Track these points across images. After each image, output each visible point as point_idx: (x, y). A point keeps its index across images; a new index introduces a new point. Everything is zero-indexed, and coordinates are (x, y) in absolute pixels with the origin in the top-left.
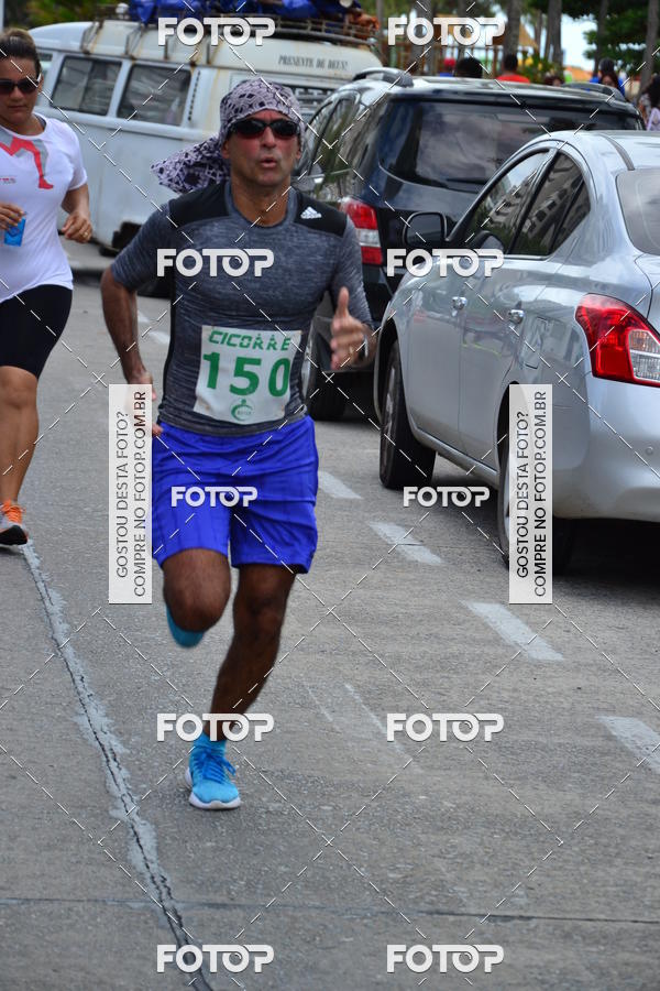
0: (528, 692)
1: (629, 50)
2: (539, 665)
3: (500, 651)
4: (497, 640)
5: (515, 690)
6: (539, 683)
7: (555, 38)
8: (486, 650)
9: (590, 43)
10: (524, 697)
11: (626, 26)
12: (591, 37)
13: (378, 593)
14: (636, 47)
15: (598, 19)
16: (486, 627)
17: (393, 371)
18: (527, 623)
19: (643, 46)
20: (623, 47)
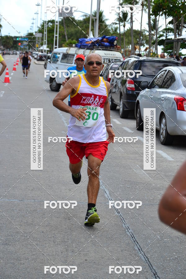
0: (169, 166)
1: (169, 52)
2: (170, 161)
3: (163, 159)
4: (162, 157)
5: (167, 166)
6: (171, 164)
7: (156, 49)
8: (160, 159)
9: (162, 50)
10: (168, 167)
11: (169, 47)
12: (162, 49)
13: (140, 149)
14: (170, 51)
15: (164, 46)
16: (160, 155)
17: (139, 110)
18: (167, 154)
19: (172, 51)
20: (168, 51)
